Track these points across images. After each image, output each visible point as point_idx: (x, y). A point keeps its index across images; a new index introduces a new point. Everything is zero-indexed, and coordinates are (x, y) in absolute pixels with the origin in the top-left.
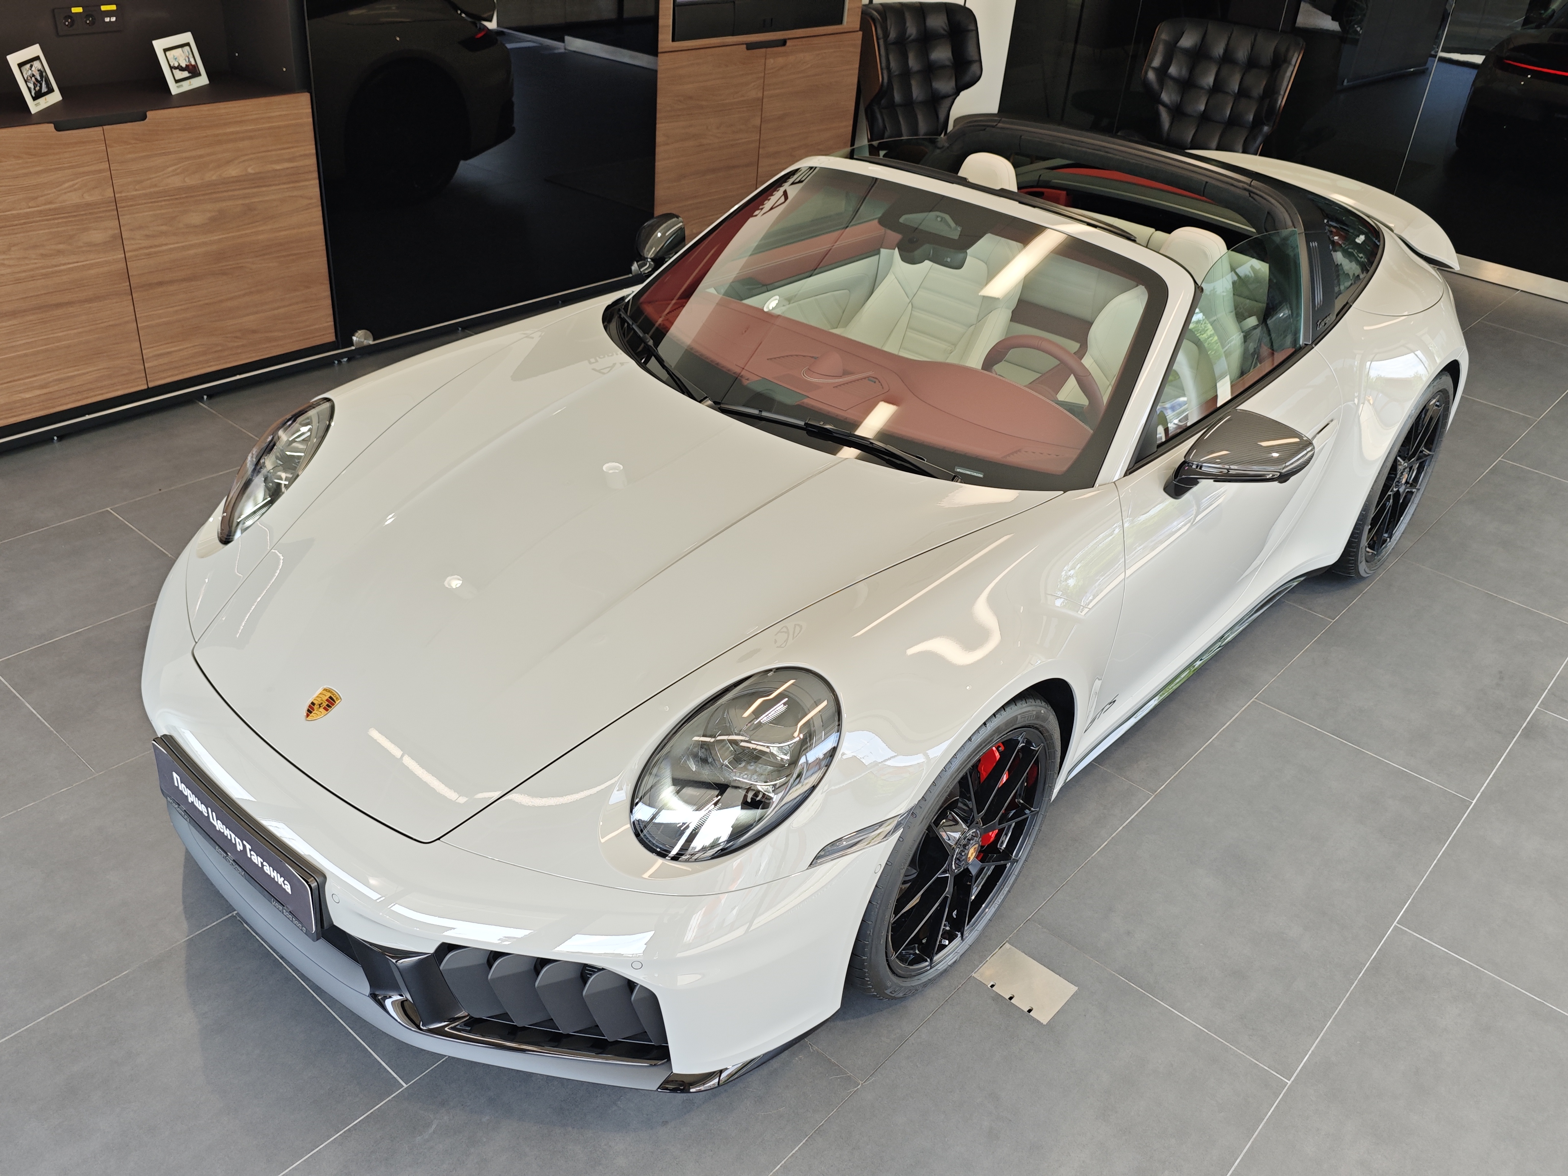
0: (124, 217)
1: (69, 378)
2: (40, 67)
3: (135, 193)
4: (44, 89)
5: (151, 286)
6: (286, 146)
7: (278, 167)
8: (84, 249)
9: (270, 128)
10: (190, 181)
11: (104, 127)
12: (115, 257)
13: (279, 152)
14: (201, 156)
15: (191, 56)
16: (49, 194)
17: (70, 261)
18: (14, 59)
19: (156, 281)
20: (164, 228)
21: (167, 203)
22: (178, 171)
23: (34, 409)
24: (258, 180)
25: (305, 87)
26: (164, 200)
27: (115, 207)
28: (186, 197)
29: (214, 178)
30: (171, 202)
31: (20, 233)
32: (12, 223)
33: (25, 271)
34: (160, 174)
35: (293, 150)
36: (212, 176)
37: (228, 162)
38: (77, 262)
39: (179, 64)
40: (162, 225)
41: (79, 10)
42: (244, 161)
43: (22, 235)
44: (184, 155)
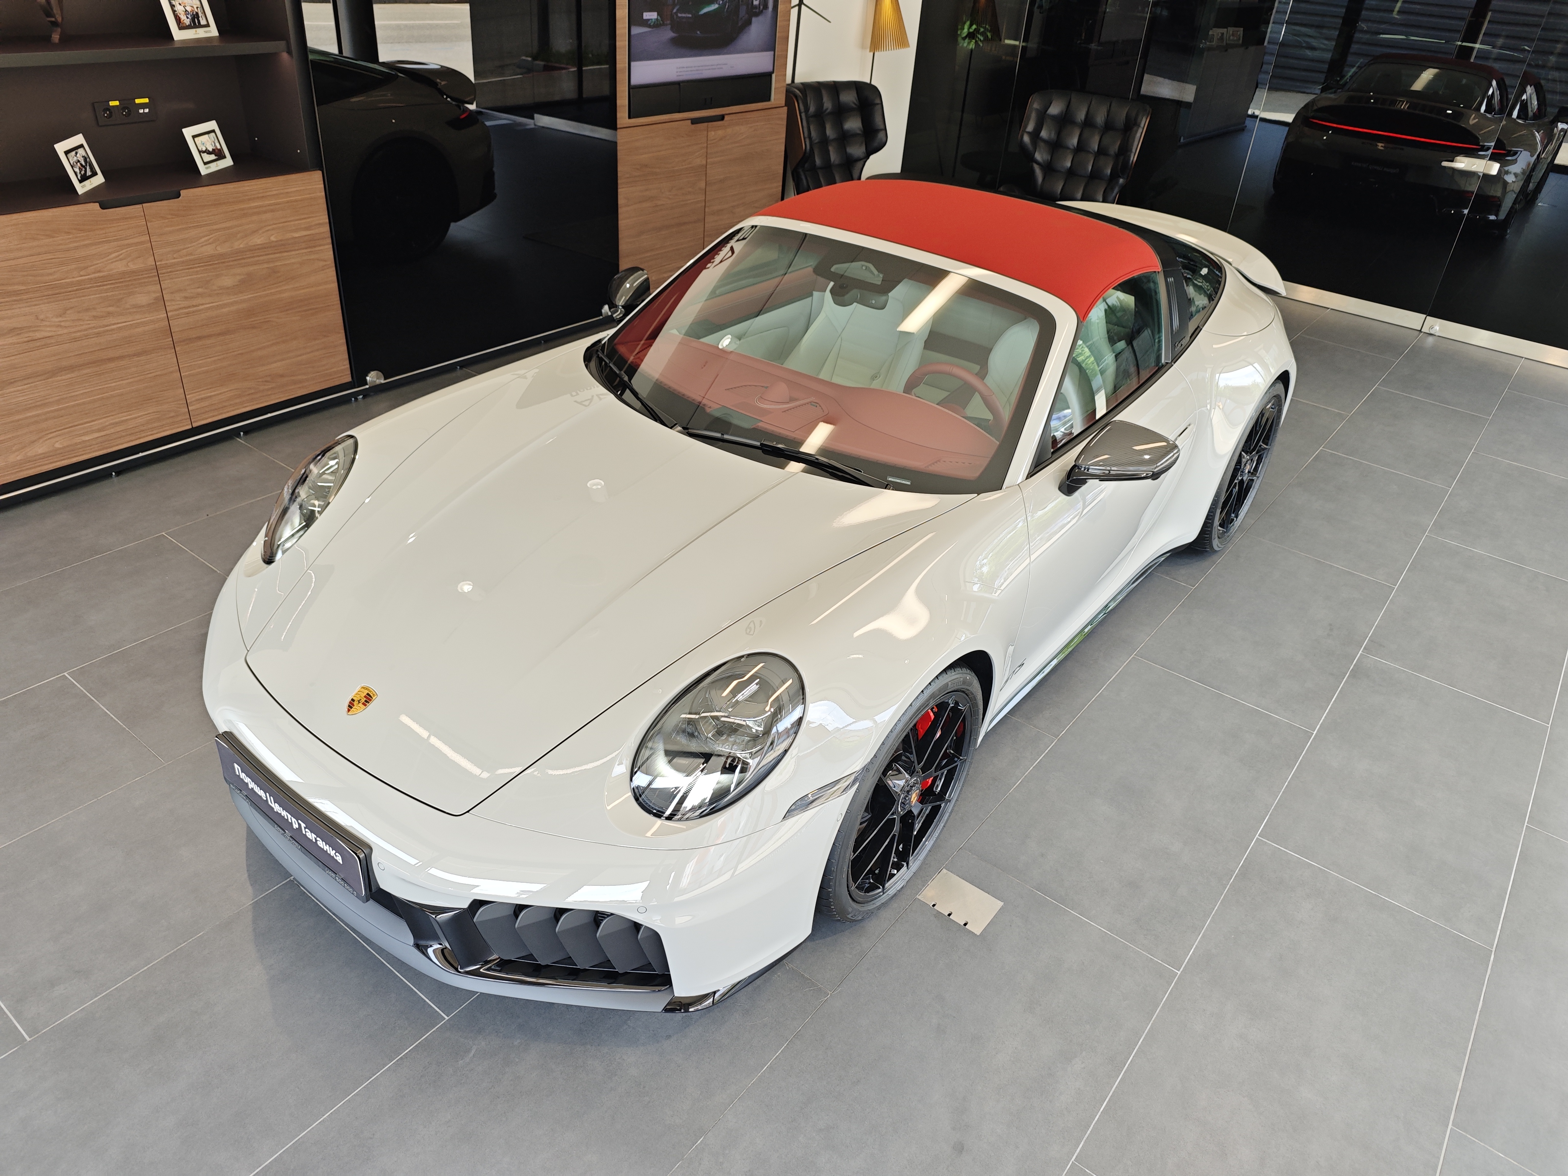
0: (166, 282)
1: (122, 421)
2: (84, 154)
3: (173, 261)
4: (89, 173)
5: (190, 340)
7: (296, 235)
8: (131, 310)
9: (288, 202)
10: (221, 250)
11: (144, 205)
12: (158, 317)
13: (297, 222)
15: (216, 141)
17: (119, 321)
19: (194, 336)
20: (200, 290)
21: (202, 268)
23: (93, 450)
24: (282, 247)
26: (199, 267)
27: (156, 274)
28: (219, 263)
29: (241, 246)
31: (74, 298)
32: (65, 290)
33: (79, 331)
34: (195, 244)
35: (308, 220)
36: (239, 245)
38: (125, 322)
39: (207, 149)
40: (198, 288)
41: (117, 103)
42: (268, 231)
43: (75, 300)
44: (215, 227)
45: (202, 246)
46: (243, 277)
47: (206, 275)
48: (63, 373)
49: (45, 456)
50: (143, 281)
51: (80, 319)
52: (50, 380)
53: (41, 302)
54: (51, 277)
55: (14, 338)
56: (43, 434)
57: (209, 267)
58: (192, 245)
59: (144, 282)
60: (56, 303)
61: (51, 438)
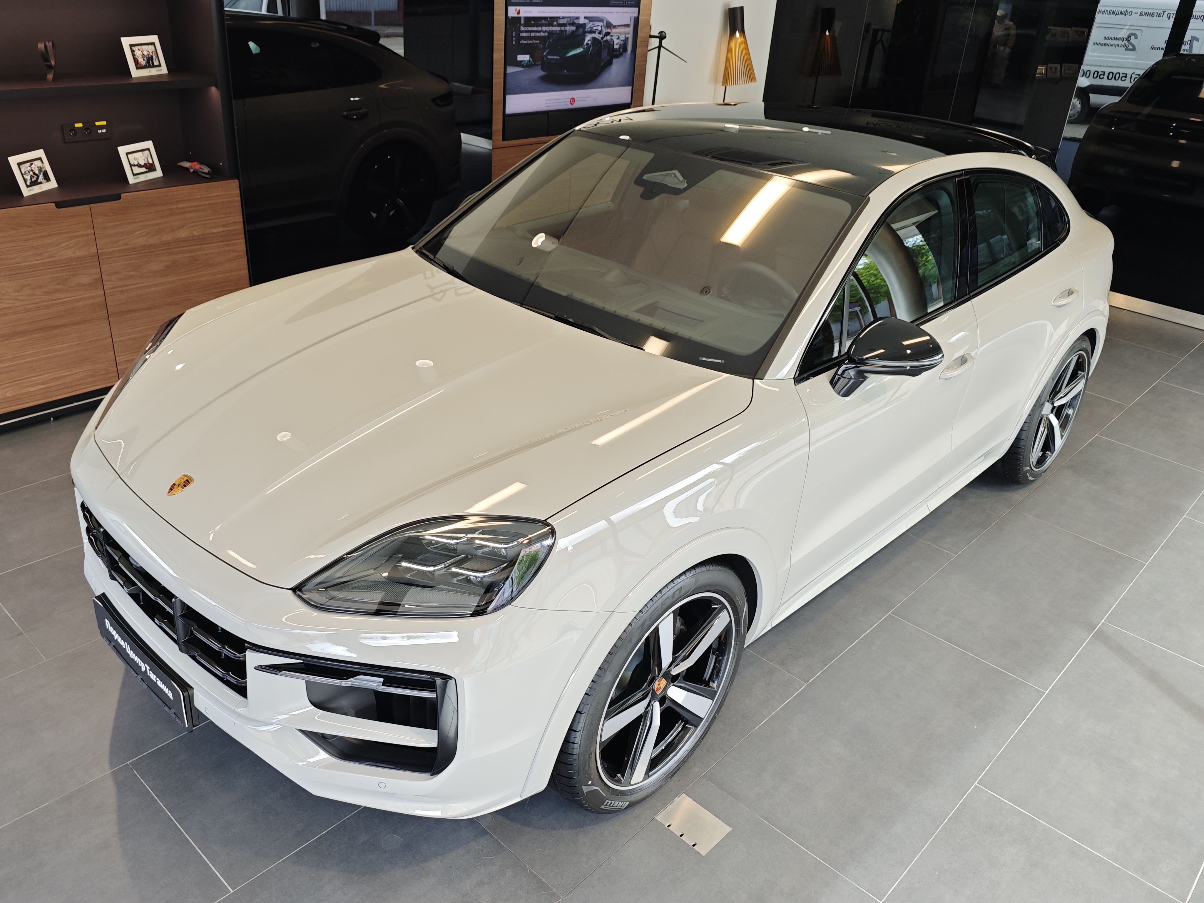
0: (105, 266)
1: (62, 377)
2: (40, 165)
3: (113, 249)
4: (40, 179)
5: (122, 313)
6: (222, 216)
7: (215, 231)
8: (74, 288)
9: (209, 204)
10: (152, 241)
11: (91, 205)
12: (97, 294)
13: (216, 220)
14: (158, 224)
15: (150, 157)
16: (52, 251)
17: (65, 296)
19: (125, 310)
20: (133, 273)
22: (143, 234)
23: (34, 399)
24: (201, 240)
25: (235, 175)
26: (134, 254)
27: (98, 260)
28: (149, 252)
29: (168, 238)
30: (138, 255)
31: (29, 278)
33: (32, 304)
34: (131, 236)
35: (226, 219)
37: (180, 228)
38: (70, 297)
39: (138, 163)
40: (131, 271)
41: (80, 125)
42: (190, 227)
44: (147, 223)
45: (136, 238)
46: (169, 263)
47: (138, 261)
48: (17, 336)
50: (85, 265)
51: (33, 294)
54: (12, 261)
57: (142, 255)
58: (127, 237)
59: (88, 266)
60: (16, 281)
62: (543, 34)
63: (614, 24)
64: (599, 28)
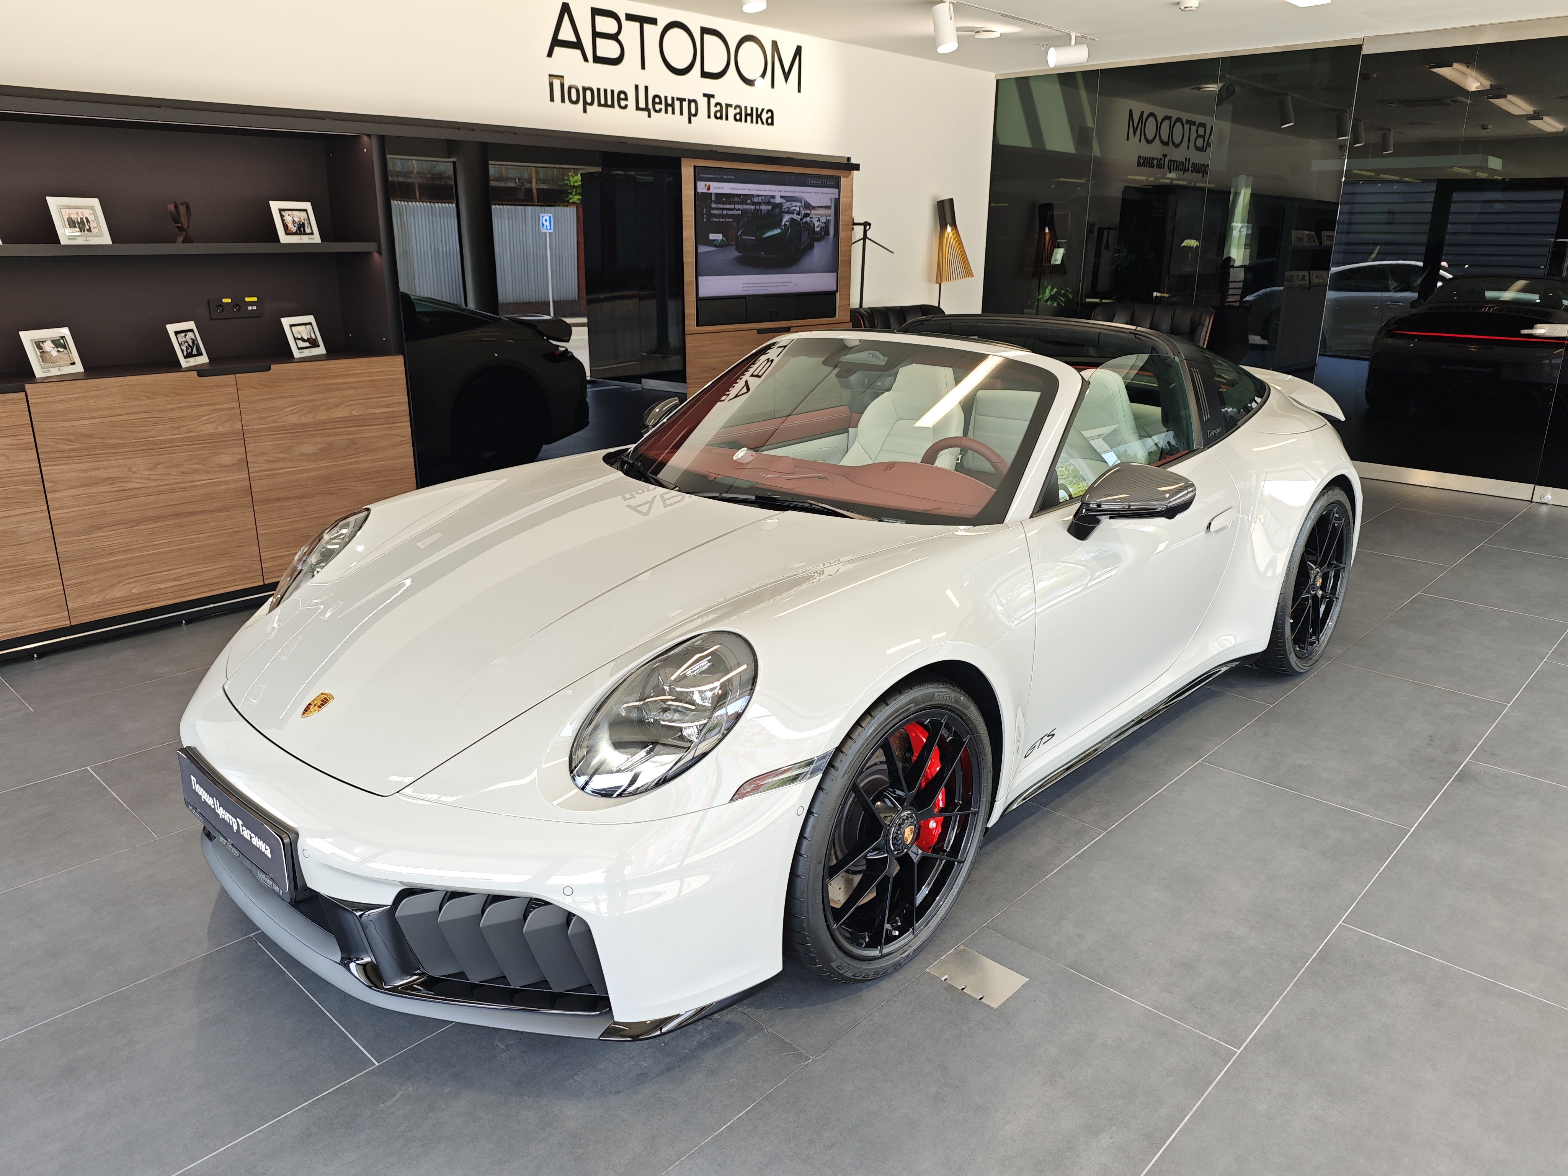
0: (250, 445)
1: (200, 572)
2: (193, 337)
3: (259, 427)
4: (195, 352)
5: (269, 501)
6: (383, 395)
7: (378, 411)
8: (216, 469)
9: (370, 381)
10: (304, 420)
11: (236, 375)
12: (241, 477)
13: (378, 400)
14: (313, 400)
15: (312, 332)
16: (190, 425)
17: (204, 478)
18: (171, 328)
19: (273, 497)
20: (282, 455)
21: (285, 435)
22: (295, 411)
24: (361, 421)
25: (400, 352)
26: (282, 434)
27: (242, 437)
28: (300, 432)
29: (324, 417)
30: (289, 435)
31: (165, 454)
32: (159, 446)
33: (168, 485)
34: (281, 412)
35: (389, 399)
36: (322, 416)
37: (336, 406)
38: (211, 479)
39: (302, 337)
40: (280, 453)
41: (229, 300)
42: (350, 405)
43: (166, 456)
44: (300, 399)
45: (287, 415)
46: (323, 446)
47: (289, 441)
48: (148, 522)
49: (122, 600)
50: (229, 443)
51: (168, 474)
52: (136, 528)
53: (136, 456)
54: (147, 434)
55: (107, 487)
56: (123, 578)
57: (292, 435)
58: (278, 413)
59: (231, 444)
60: (149, 458)
61: (129, 583)
62: (737, 213)
63: (814, 205)
64: (798, 209)
